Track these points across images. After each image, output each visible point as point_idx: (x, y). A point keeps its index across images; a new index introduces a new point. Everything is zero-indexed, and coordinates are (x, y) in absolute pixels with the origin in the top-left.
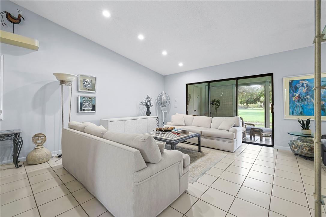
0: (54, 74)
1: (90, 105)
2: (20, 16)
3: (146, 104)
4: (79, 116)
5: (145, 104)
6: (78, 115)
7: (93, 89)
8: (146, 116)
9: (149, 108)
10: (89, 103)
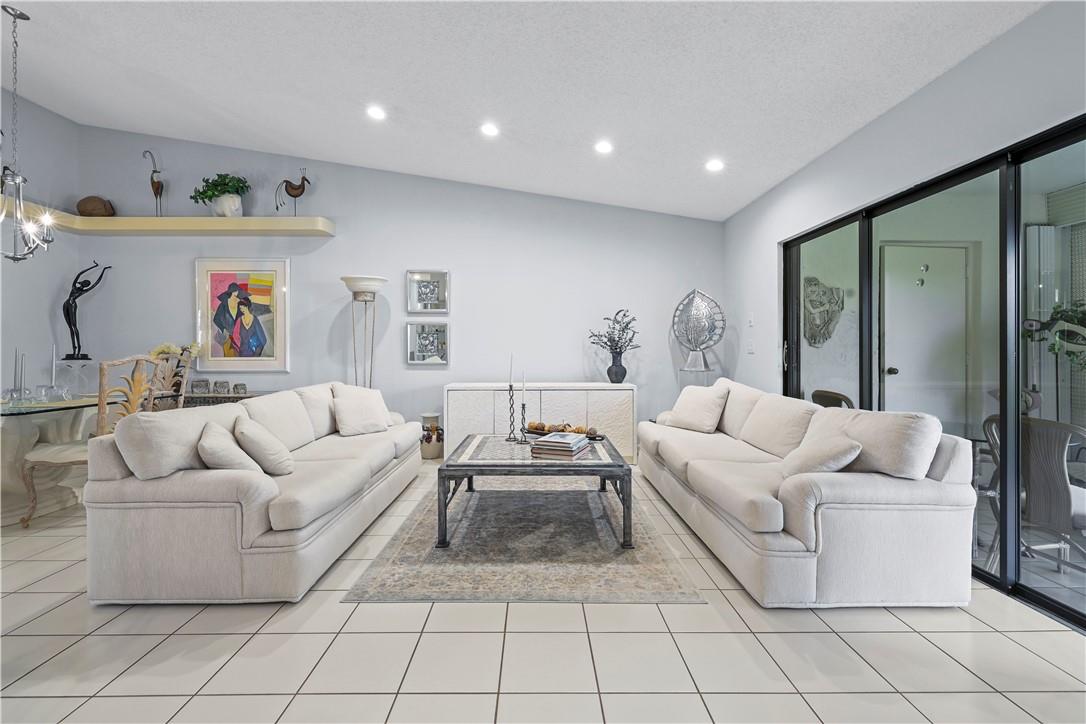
0: (342, 279)
1: (436, 344)
2: (304, 179)
3: (611, 340)
4: (411, 372)
5: (605, 340)
6: (408, 369)
7: (441, 304)
8: (607, 382)
9: (620, 353)
10: (431, 339)
